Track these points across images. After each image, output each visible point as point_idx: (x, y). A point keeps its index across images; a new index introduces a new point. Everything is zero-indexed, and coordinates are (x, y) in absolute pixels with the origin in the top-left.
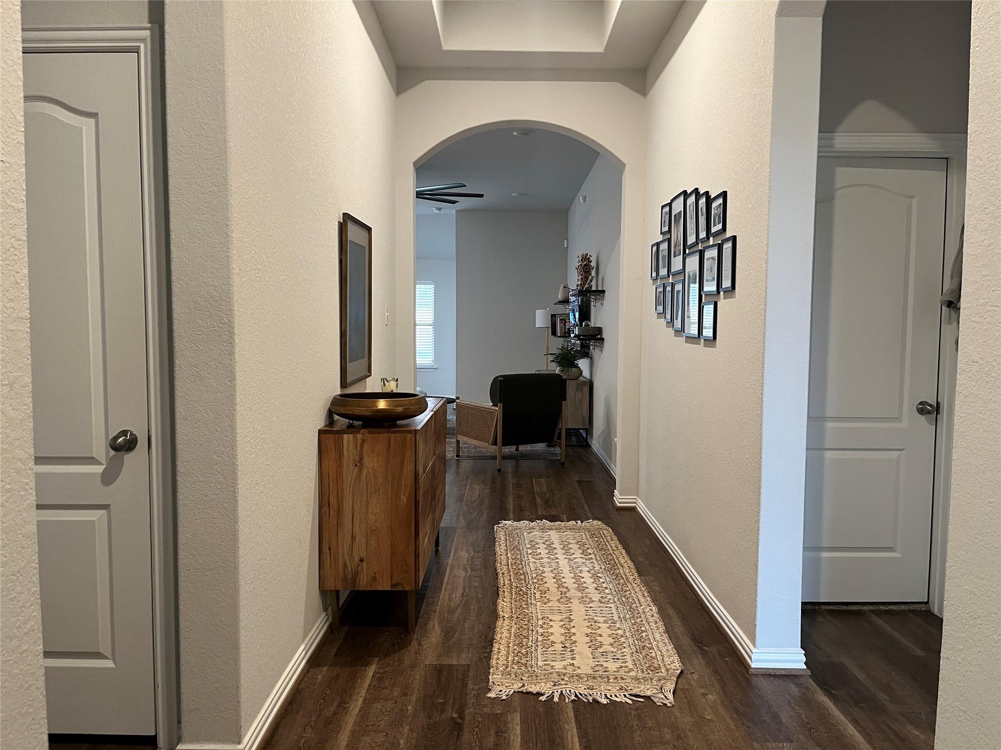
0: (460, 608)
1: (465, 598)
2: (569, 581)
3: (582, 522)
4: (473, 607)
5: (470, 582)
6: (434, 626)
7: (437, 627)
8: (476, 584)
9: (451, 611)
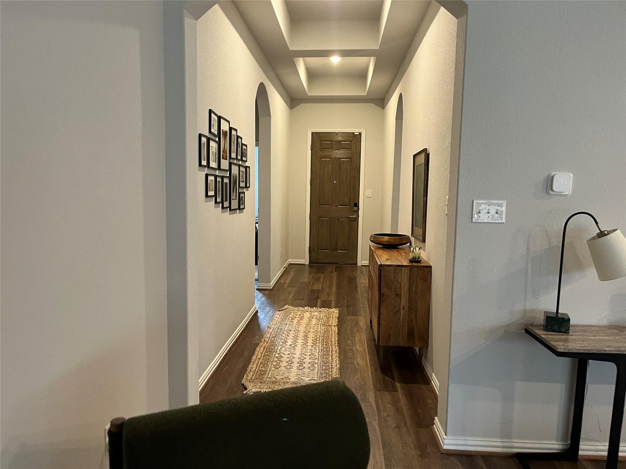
0: (354, 332)
1: (354, 336)
2: (300, 341)
3: (261, 391)
4: (348, 332)
5: (352, 343)
6: (363, 326)
7: (362, 326)
8: (349, 342)
9: (358, 331)
